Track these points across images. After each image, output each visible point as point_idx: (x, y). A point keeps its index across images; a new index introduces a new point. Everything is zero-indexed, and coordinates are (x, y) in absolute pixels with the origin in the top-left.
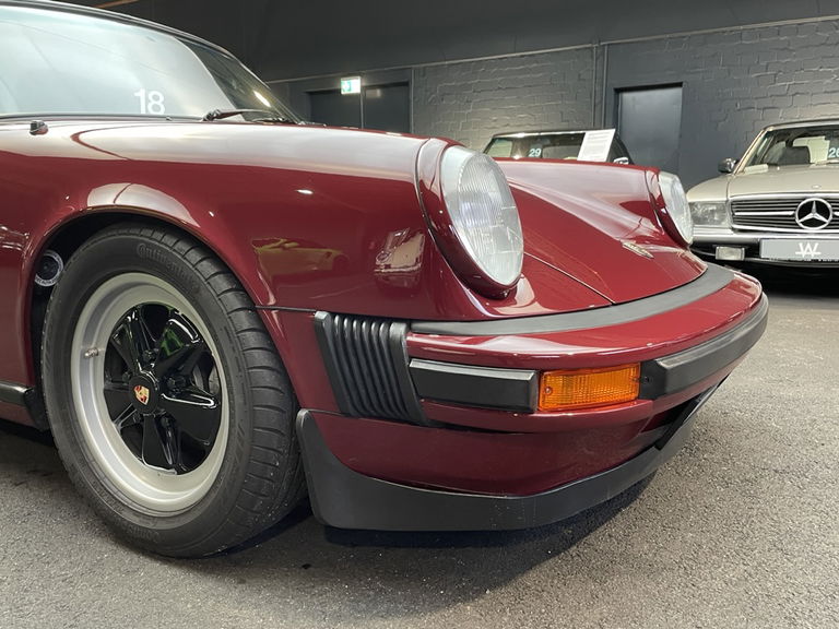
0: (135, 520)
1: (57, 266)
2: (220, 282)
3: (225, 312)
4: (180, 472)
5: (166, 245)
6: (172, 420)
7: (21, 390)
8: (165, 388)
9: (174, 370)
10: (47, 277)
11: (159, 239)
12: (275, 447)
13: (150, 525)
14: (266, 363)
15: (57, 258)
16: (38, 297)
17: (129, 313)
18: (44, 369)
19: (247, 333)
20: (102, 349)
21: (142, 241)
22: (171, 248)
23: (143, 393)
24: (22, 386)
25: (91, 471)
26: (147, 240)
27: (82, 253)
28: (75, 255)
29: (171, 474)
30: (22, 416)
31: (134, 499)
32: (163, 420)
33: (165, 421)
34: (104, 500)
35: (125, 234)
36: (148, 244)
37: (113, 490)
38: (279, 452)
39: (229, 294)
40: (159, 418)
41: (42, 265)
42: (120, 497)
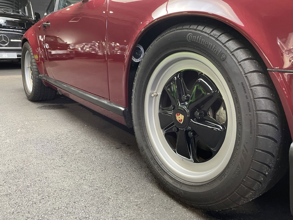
0: (171, 181)
1: (141, 53)
2: (241, 53)
3: (243, 73)
4: (195, 161)
5: (206, 33)
6: (194, 133)
7: (123, 109)
8: (193, 116)
9: (198, 107)
10: (137, 57)
11: (201, 29)
12: (267, 163)
13: (178, 186)
14: (269, 108)
15: (142, 49)
16: (133, 67)
17: (176, 75)
18: (133, 101)
19: (257, 87)
20: (160, 93)
21: (191, 32)
22: (209, 34)
23: (180, 117)
24: (123, 107)
25: (150, 151)
26: (193, 31)
27: (156, 43)
28: (152, 44)
29: (190, 162)
30: (122, 120)
31: (170, 170)
32: (189, 133)
33: (191, 134)
34: (156, 167)
35: (181, 29)
36: (194, 34)
37: (160, 163)
38: (269, 166)
39: (246, 62)
40: (187, 132)
41: (135, 52)
42: (163, 167)
